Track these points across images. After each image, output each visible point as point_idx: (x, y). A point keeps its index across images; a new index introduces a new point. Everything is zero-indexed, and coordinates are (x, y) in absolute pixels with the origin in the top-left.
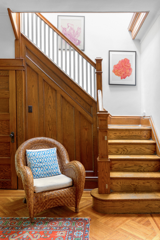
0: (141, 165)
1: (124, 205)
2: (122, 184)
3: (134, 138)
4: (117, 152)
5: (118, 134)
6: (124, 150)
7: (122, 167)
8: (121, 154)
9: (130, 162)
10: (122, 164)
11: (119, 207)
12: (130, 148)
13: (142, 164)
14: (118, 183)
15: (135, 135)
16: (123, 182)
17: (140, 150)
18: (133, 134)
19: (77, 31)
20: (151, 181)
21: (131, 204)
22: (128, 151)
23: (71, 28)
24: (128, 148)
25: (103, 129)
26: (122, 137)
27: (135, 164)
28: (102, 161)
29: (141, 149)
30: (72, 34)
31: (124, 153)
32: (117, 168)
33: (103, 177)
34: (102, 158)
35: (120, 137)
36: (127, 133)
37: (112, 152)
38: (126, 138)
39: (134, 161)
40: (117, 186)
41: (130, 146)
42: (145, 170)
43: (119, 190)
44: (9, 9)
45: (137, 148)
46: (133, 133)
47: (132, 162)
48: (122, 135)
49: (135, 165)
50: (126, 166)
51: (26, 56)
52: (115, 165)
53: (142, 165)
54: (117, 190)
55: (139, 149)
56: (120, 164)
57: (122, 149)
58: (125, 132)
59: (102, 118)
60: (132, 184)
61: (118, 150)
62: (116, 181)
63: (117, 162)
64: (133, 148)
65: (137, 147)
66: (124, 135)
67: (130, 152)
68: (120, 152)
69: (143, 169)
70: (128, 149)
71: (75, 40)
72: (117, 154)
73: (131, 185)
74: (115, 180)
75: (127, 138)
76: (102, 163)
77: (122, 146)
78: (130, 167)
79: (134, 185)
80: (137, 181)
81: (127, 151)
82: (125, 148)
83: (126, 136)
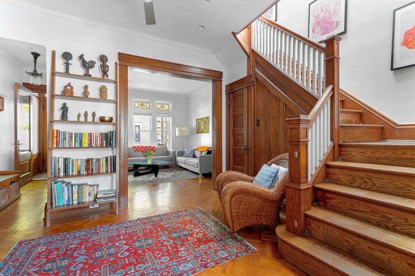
0: (386, 215)
1: (307, 261)
2: (326, 231)
3: (409, 163)
4: (352, 183)
5: (369, 154)
6: (366, 182)
7: (343, 208)
8: (359, 187)
9: (361, 203)
10: (345, 203)
11: (300, 260)
12: (380, 180)
13: (391, 214)
14: (319, 227)
15: (411, 158)
16: (328, 230)
17: (405, 188)
18: (405, 156)
19: (335, 10)
20: (390, 252)
21: (319, 266)
22: (374, 184)
23: (326, 10)
24: (376, 179)
25: (293, 142)
26: (377, 159)
27: (372, 209)
28: (291, 186)
29: (409, 186)
30: (327, 17)
31: (365, 186)
32: (336, 207)
33: (291, 209)
34: (292, 182)
35: (373, 159)
36: (389, 154)
37: (341, 181)
38: (386, 161)
39: (369, 204)
40: (318, 232)
41: (382, 177)
42: (397, 228)
43: (321, 239)
44: (233, 33)
45: (397, 183)
46: (405, 153)
47: (365, 204)
48: (378, 156)
49: (372, 211)
50: (351, 208)
51: (256, 70)
52: (332, 201)
53: (389, 216)
54: (317, 238)
55: (403, 186)
56: (340, 201)
57: (361, 178)
58: (384, 151)
59: (292, 126)
60: (345, 240)
61: (354, 180)
62: (317, 223)
63: (335, 196)
64: (387, 181)
65: (398, 180)
66: (383, 156)
67: (380, 187)
68: (357, 184)
69: (392, 225)
70: (374, 182)
71: (331, 24)
72: (352, 185)
73: (342, 239)
74: (315, 221)
75: (389, 161)
76: (291, 189)
77: (362, 174)
78: (360, 211)
79: (348, 242)
80: (356, 239)
81: (372, 184)
82: (369, 179)
83: (386, 158)
